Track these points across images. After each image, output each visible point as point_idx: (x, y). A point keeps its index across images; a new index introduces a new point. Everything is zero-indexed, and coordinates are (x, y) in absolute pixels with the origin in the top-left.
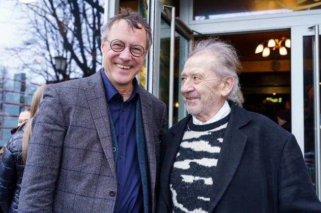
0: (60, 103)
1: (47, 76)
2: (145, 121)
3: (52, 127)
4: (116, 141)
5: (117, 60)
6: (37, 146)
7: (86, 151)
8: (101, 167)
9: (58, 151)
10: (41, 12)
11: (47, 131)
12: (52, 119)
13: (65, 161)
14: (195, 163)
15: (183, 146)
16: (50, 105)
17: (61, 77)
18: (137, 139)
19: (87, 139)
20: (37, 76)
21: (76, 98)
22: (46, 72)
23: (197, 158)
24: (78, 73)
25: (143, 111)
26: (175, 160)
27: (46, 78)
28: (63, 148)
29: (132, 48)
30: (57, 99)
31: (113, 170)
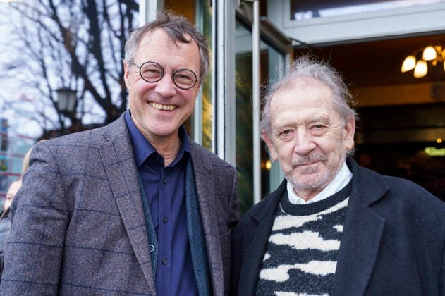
0: (58, 173)
1: (45, 122)
2: (202, 199)
3: (45, 213)
4: (154, 234)
5: (152, 96)
6: (20, 246)
7: (105, 252)
8: (130, 278)
9: (56, 253)
10: (33, 14)
11: (38, 219)
12: (45, 200)
13: (68, 272)
14: (298, 271)
15: (274, 242)
16: (41, 176)
17: (68, 123)
18: (190, 229)
19: (104, 230)
20: (25, 123)
21: (84, 162)
22: (42, 115)
23: (300, 262)
24: (97, 114)
25: (197, 180)
26: (262, 266)
27: (43, 124)
28: (64, 247)
29: (176, 75)
30: (53, 164)
31: (151, 284)
